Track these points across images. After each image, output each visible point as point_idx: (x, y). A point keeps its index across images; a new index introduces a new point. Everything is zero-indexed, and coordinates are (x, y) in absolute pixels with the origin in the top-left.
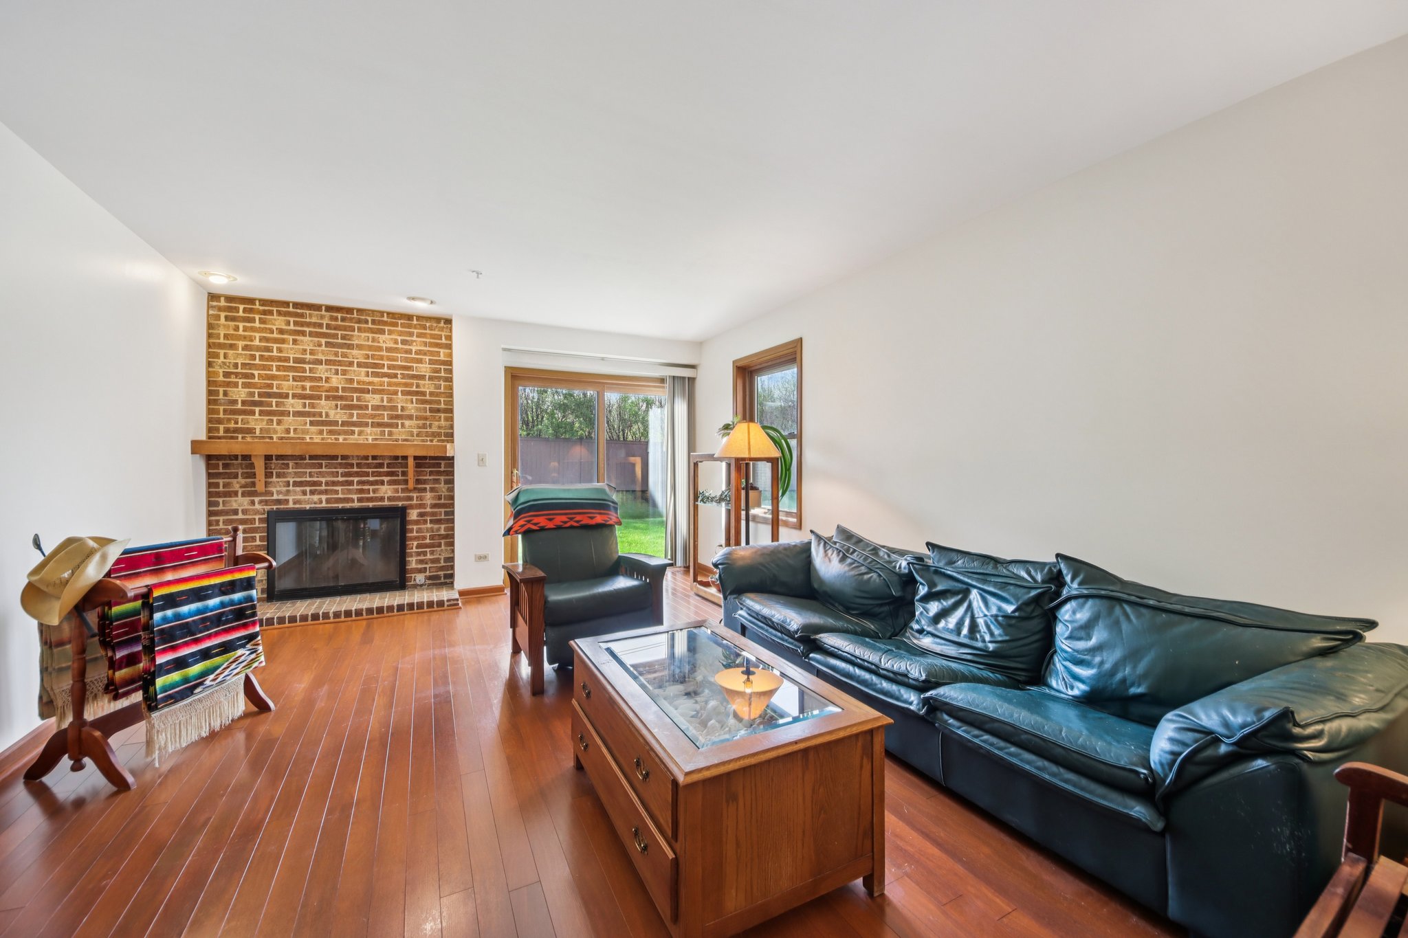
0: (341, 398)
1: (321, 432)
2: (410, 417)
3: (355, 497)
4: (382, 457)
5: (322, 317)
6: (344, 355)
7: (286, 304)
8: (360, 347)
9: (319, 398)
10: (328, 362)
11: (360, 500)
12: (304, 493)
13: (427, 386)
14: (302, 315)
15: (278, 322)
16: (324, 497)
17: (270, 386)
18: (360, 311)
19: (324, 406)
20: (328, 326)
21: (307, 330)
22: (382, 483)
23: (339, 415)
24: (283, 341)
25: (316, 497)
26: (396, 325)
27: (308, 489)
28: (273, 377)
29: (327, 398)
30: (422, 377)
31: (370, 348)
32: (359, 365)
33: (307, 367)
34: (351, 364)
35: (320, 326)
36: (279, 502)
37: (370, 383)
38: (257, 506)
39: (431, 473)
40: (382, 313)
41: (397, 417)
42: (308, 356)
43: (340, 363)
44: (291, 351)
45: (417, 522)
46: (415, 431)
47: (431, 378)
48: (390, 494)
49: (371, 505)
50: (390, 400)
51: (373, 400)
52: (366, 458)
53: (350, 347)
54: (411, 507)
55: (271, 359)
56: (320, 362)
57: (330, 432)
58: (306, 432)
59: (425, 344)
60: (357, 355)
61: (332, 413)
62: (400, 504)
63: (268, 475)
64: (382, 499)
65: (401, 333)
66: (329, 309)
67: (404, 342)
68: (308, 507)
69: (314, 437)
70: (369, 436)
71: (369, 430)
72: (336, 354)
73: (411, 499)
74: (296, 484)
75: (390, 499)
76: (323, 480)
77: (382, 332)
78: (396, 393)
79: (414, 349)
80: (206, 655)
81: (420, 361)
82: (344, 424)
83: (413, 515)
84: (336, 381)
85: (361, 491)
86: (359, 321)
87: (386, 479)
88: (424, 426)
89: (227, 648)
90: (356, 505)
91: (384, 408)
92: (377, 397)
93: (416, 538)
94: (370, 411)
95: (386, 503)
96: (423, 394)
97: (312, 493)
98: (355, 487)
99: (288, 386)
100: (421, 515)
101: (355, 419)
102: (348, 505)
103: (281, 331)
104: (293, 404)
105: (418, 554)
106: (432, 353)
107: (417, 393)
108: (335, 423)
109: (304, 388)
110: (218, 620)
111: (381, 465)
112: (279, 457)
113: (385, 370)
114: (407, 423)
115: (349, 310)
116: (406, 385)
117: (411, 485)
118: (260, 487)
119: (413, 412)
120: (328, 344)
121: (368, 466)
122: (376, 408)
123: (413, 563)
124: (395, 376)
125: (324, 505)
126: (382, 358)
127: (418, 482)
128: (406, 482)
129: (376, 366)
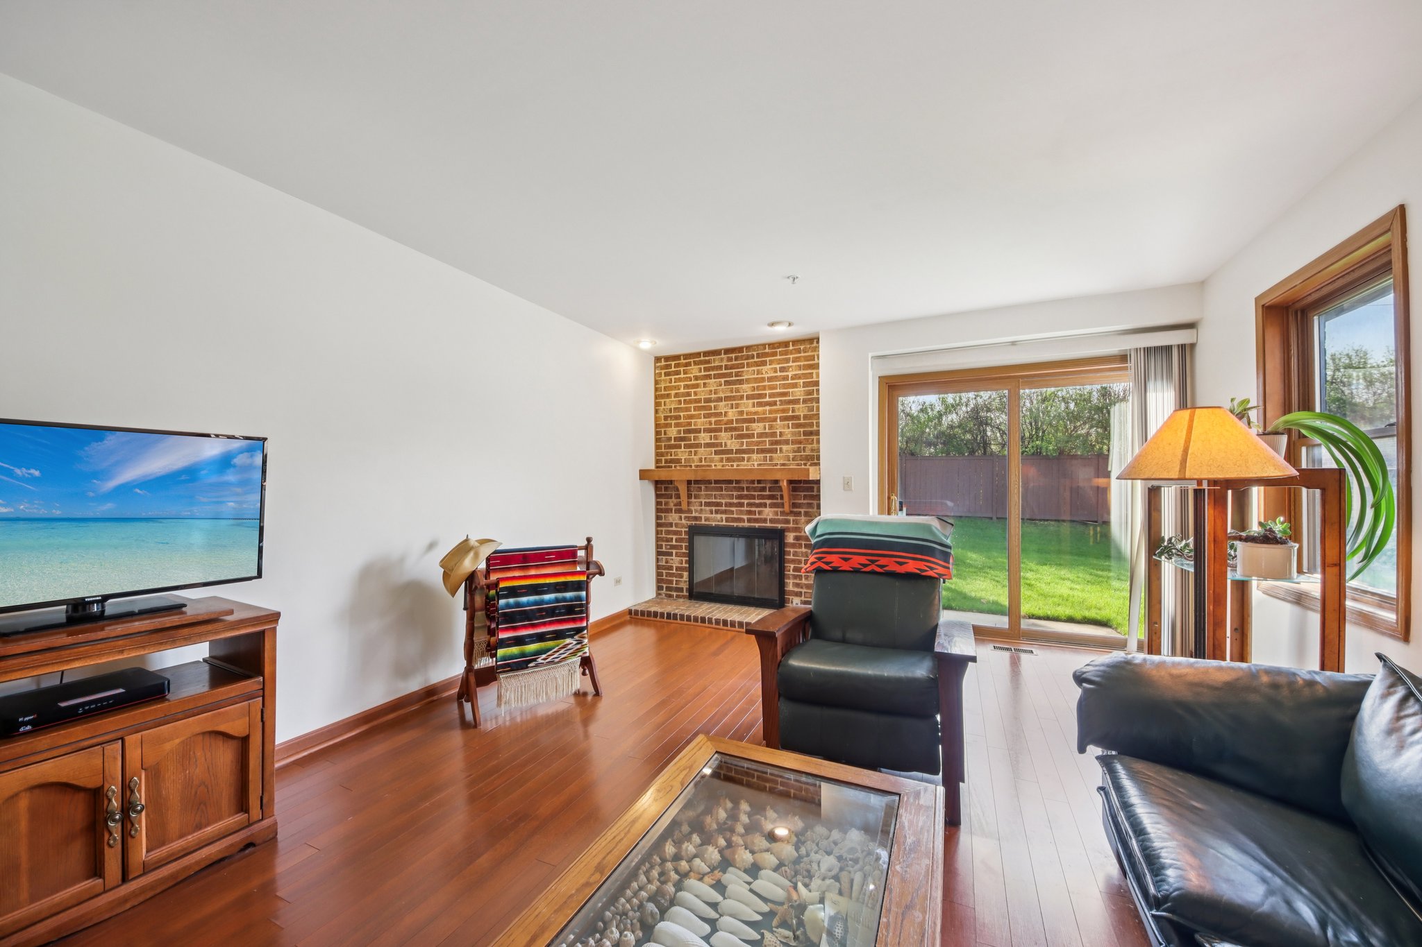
0: (735, 429)
1: (721, 460)
2: (787, 442)
3: (745, 517)
4: (765, 481)
5: (722, 360)
6: (737, 390)
7: (698, 354)
8: (748, 381)
9: (720, 430)
10: (727, 398)
11: (749, 520)
12: (711, 512)
13: (801, 410)
14: (708, 362)
15: (695, 370)
16: (724, 516)
17: (690, 424)
18: (749, 348)
19: (724, 437)
20: (727, 367)
21: (712, 373)
22: (765, 505)
23: (733, 444)
24: (697, 386)
25: (719, 516)
26: (774, 354)
27: (714, 508)
28: (691, 417)
29: (726, 430)
30: (796, 402)
31: (756, 380)
32: (748, 397)
33: (712, 404)
34: (742, 397)
35: (720, 367)
36: (696, 518)
37: (756, 413)
38: (683, 521)
39: (805, 497)
40: (764, 345)
41: (777, 443)
42: (713, 396)
43: (733, 398)
44: (702, 393)
45: (793, 545)
46: (791, 455)
47: (805, 401)
48: (771, 516)
49: (757, 525)
50: (771, 427)
51: (758, 428)
52: (753, 482)
53: (741, 382)
54: (788, 530)
55: (690, 402)
56: (720, 400)
57: (728, 460)
58: (712, 460)
59: (800, 367)
60: (746, 388)
61: (729, 442)
62: (779, 526)
63: (689, 496)
64: (765, 521)
65: (779, 362)
66: (728, 351)
67: (782, 370)
68: (714, 524)
69: (718, 466)
70: (754, 463)
71: (754, 456)
72: (732, 391)
73: (787, 522)
74: (707, 504)
75: (772, 521)
76: (723, 501)
77: (764, 363)
78: (775, 420)
79: (790, 374)
81: (795, 386)
82: (738, 451)
83: (790, 538)
84: (732, 414)
85: (750, 512)
86: (748, 358)
87: (768, 502)
88: (798, 450)
90: (746, 524)
91: (766, 435)
92: (761, 425)
93: (793, 561)
94: (755, 439)
95: (768, 525)
96: (798, 418)
97: (717, 512)
98: (745, 508)
99: (700, 423)
100: (797, 538)
101: (745, 447)
102: (741, 525)
103: (696, 378)
104: (704, 438)
105: (795, 577)
106: (805, 376)
107: (793, 418)
108: (730, 452)
109: (710, 423)
111: (763, 489)
112: (697, 482)
113: (767, 399)
114: (785, 447)
115: (740, 349)
116: (784, 411)
117: (787, 508)
118: (684, 506)
119: (789, 437)
120: (727, 383)
121: (755, 489)
122: (760, 435)
123: (790, 585)
124: (775, 403)
125: (724, 523)
126: (764, 388)
127: (794, 505)
128: (782, 505)
129: (760, 396)
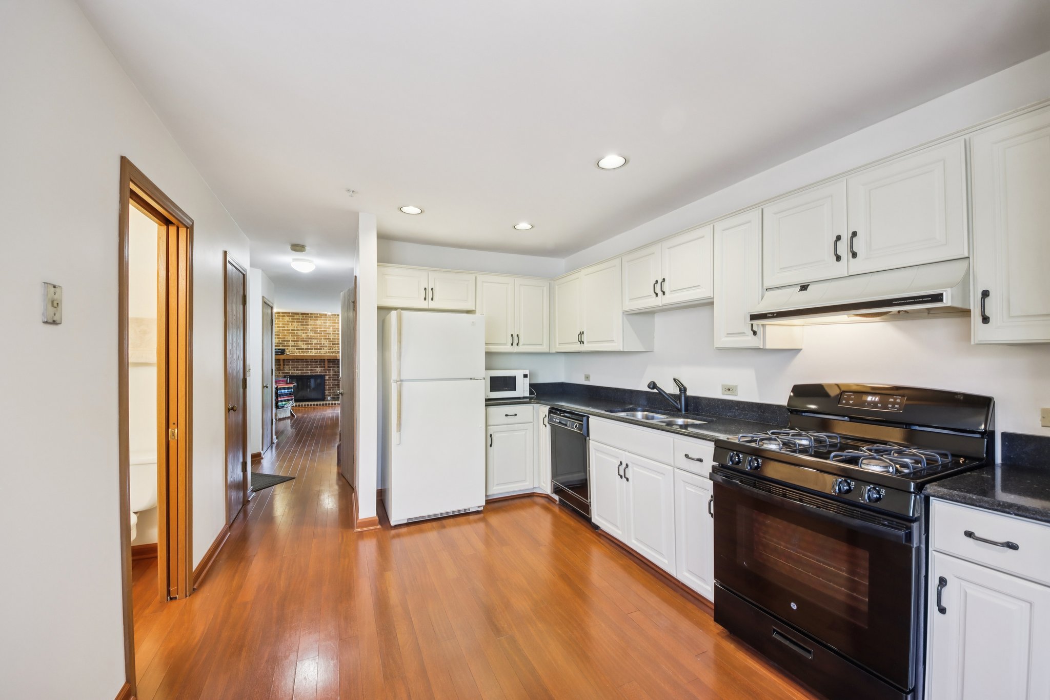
0: (305, 341)
1: (299, 352)
2: (326, 346)
3: (309, 372)
4: (318, 359)
5: (300, 317)
6: (306, 328)
7: (289, 313)
8: (311, 325)
9: (299, 341)
10: (301, 330)
11: (311, 373)
12: (294, 370)
13: (331, 336)
14: (294, 316)
15: (287, 319)
16: (300, 372)
17: (285, 338)
18: (311, 314)
19: (300, 344)
20: (302, 319)
21: (295, 321)
22: (317, 367)
23: (305, 346)
24: (288, 324)
25: (298, 372)
26: (322, 317)
27: (295, 369)
28: (285, 335)
29: (301, 341)
30: (330, 334)
31: (314, 325)
32: (311, 331)
33: (295, 332)
34: (308, 330)
35: (299, 319)
36: (287, 373)
37: (314, 336)
38: (281, 374)
39: (333, 364)
40: (317, 314)
41: (322, 346)
42: (296, 329)
43: (305, 330)
44: (291, 327)
45: (328, 380)
46: (328, 351)
47: (333, 334)
48: (320, 371)
49: (314, 374)
50: (320, 341)
51: (315, 341)
52: (313, 359)
53: (308, 325)
54: (326, 375)
55: (285, 330)
56: (299, 330)
57: (302, 352)
58: (295, 352)
59: (331, 323)
60: (310, 328)
61: (302, 346)
62: (323, 374)
63: (284, 365)
64: (317, 372)
65: (323, 320)
66: (302, 314)
67: (324, 323)
68: (295, 374)
69: (298, 353)
70: (313, 353)
71: (313, 351)
72: (304, 328)
73: (326, 372)
74: (292, 368)
75: (320, 372)
76: (300, 366)
77: (317, 320)
78: (322, 339)
79: (327, 324)
80: (285, 401)
81: (329, 328)
82: (306, 349)
83: (327, 377)
84: (304, 336)
85: (311, 370)
86: (311, 317)
87: (318, 366)
88: (330, 349)
89: (288, 400)
90: (309, 374)
91: (318, 344)
92: (316, 340)
93: (328, 385)
94: (314, 345)
95: (319, 374)
96: (330, 339)
97: (297, 370)
98: (309, 368)
99: (290, 338)
100: (329, 378)
101: (309, 347)
102: (307, 374)
103: (288, 321)
104: (291, 344)
105: (328, 390)
106: (333, 326)
107: (328, 339)
108: (303, 349)
109: (294, 338)
110: (287, 394)
111: (317, 362)
112: (287, 360)
113: (319, 332)
114: (325, 348)
115: (308, 314)
116: (325, 336)
117: (326, 368)
118: (282, 368)
119: (327, 345)
120: (301, 325)
121: (313, 362)
122: (315, 344)
123: (327, 393)
124: (322, 334)
125: (300, 374)
126: (317, 328)
127: (328, 367)
128: (325, 367)
129: (315, 331)
